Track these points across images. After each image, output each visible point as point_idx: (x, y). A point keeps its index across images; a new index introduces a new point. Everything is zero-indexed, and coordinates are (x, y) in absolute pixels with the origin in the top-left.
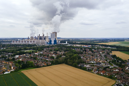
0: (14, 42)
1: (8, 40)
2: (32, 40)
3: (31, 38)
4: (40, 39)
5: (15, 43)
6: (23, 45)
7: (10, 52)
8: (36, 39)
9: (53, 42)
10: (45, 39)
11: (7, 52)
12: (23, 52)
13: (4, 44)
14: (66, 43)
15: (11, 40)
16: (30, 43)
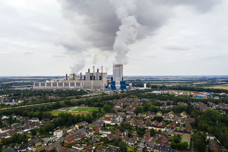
0: (37, 85)
1: (25, 80)
2: (75, 82)
3: (72, 77)
4: (91, 79)
5: (40, 87)
6: (59, 93)
8: (83, 78)
10: (101, 78)
13: (17, 91)
14: (145, 87)
15: (30, 80)
16: (71, 88)
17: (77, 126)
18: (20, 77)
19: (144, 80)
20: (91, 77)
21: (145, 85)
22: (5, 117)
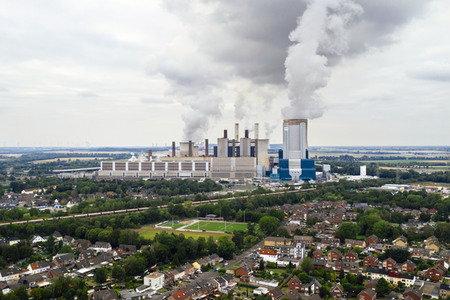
0: (107, 167)
1: (81, 156)
2: (193, 161)
3: (186, 149)
4: (230, 154)
5: (114, 173)
6: (156, 186)
8: (211, 153)
9: (295, 170)
10: (253, 152)
13: (64, 180)
14: (363, 175)
15: (92, 156)
16: (184, 174)
17: (197, 265)
18: (72, 150)
19: (360, 156)
20: (230, 149)
21: (363, 169)
22: (38, 239)
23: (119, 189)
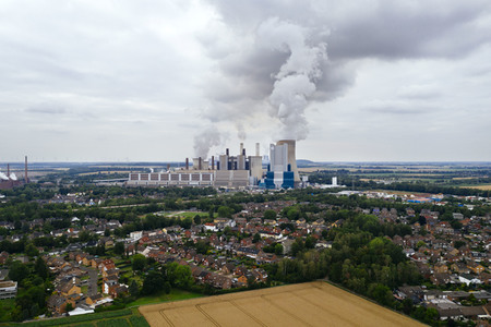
0: (135, 177)
2: (201, 173)
3: (196, 164)
4: (230, 168)
5: (140, 182)
6: (167, 191)
7: (115, 219)
8: (216, 167)
9: (278, 180)
10: (248, 166)
11: (103, 217)
12: (162, 217)
14: (334, 184)
16: (193, 183)
17: (165, 230)
18: (113, 164)
20: (229, 163)
21: (334, 180)
22: (76, 219)
23: (139, 193)
